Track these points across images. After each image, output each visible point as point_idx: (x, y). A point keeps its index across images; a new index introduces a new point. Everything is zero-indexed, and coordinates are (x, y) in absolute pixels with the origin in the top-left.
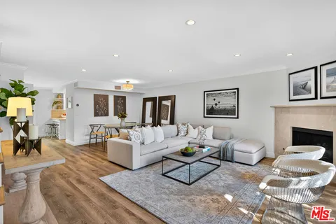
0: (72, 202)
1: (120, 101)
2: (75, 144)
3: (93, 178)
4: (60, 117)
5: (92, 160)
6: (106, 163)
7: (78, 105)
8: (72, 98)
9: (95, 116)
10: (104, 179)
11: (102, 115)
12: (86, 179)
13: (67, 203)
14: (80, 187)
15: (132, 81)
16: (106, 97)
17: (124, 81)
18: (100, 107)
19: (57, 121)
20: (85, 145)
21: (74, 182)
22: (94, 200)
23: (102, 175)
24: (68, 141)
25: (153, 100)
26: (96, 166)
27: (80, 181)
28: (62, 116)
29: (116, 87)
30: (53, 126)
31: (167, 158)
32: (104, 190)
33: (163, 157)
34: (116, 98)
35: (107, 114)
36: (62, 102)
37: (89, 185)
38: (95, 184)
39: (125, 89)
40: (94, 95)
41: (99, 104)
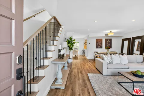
0: (74, 78)
1: (108, 41)
2: (89, 58)
3: (86, 73)
5: (90, 66)
6: (94, 68)
7: (90, 44)
8: (88, 41)
9: (96, 48)
10: (89, 74)
11: (99, 48)
12: (83, 72)
13: (73, 78)
14: (80, 75)
15: (113, 31)
16: (101, 40)
17: (109, 31)
18: (99, 44)
19: (85, 49)
20: (92, 60)
21: (79, 72)
22: (81, 80)
23: (90, 73)
24: (87, 57)
25: (129, 39)
26: (90, 69)
27: (81, 73)
29: (106, 35)
30: (84, 51)
31: (122, 75)
32: (86, 79)
33: (118, 72)
34: (106, 40)
35: (102, 47)
37: (83, 75)
38: (85, 75)
39: (109, 35)
40: (96, 39)
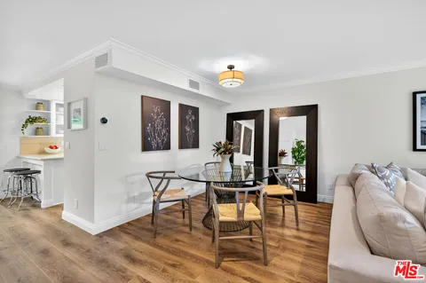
1: (190, 117)
4: (44, 152)
7: (104, 121)
8: (86, 100)
9: (144, 149)
11: (158, 149)
18: (155, 128)
19: (34, 162)
28: (48, 150)
29: (191, 83)
30: (27, 174)
34: (183, 109)
35: (167, 147)
36: (46, 120)
40: (142, 97)
41: (152, 120)
